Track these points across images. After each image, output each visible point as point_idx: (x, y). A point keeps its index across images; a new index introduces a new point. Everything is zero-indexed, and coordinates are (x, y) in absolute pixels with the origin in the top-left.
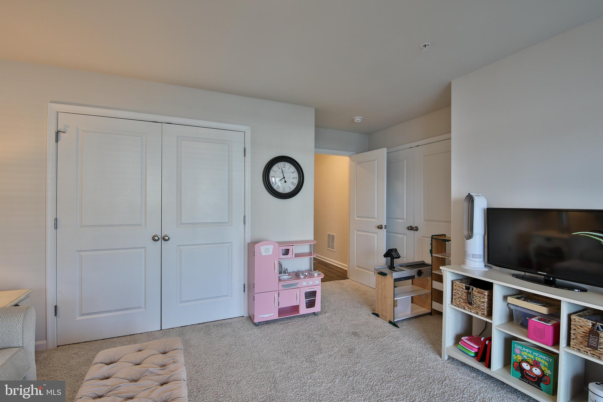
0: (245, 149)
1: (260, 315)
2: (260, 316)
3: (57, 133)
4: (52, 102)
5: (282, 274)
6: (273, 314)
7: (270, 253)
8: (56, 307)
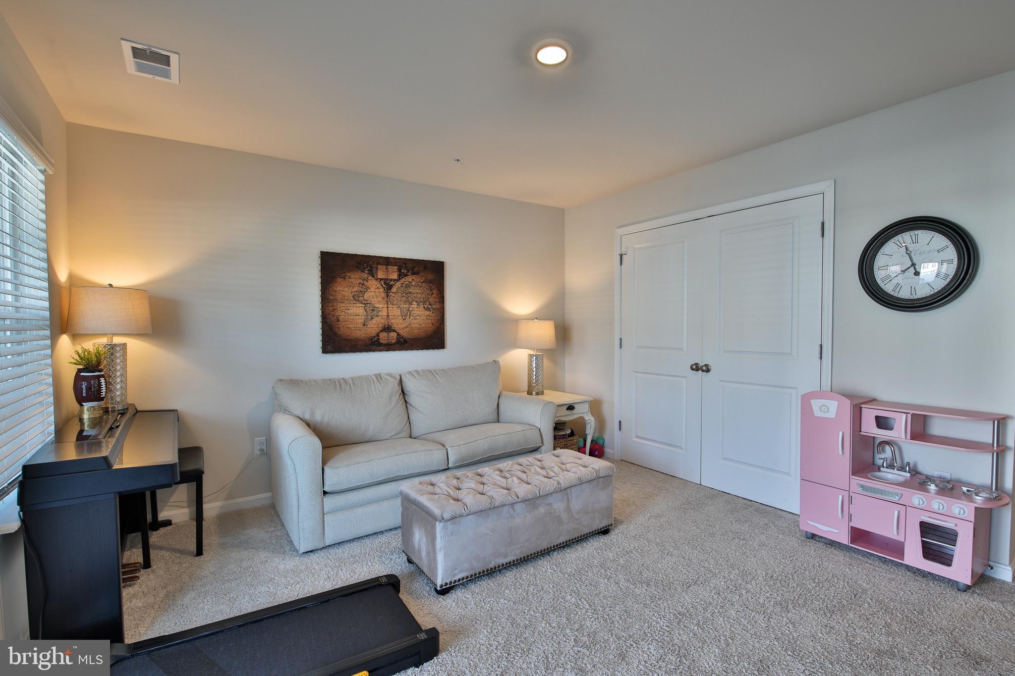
0: (823, 224)
1: (809, 520)
2: (810, 523)
3: (621, 256)
4: (618, 228)
5: (894, 469)
6: (836, 531)
7: (832, 414)
8: (620, 422)
